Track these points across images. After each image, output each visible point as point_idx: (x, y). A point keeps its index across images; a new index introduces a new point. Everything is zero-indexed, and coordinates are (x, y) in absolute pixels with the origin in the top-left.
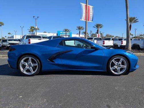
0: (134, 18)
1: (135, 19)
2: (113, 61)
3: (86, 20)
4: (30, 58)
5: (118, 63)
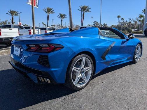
0: (51, 9)
2: (137, 49)
3: (32, 4)
4: (84, 59)
5: (138, 51)
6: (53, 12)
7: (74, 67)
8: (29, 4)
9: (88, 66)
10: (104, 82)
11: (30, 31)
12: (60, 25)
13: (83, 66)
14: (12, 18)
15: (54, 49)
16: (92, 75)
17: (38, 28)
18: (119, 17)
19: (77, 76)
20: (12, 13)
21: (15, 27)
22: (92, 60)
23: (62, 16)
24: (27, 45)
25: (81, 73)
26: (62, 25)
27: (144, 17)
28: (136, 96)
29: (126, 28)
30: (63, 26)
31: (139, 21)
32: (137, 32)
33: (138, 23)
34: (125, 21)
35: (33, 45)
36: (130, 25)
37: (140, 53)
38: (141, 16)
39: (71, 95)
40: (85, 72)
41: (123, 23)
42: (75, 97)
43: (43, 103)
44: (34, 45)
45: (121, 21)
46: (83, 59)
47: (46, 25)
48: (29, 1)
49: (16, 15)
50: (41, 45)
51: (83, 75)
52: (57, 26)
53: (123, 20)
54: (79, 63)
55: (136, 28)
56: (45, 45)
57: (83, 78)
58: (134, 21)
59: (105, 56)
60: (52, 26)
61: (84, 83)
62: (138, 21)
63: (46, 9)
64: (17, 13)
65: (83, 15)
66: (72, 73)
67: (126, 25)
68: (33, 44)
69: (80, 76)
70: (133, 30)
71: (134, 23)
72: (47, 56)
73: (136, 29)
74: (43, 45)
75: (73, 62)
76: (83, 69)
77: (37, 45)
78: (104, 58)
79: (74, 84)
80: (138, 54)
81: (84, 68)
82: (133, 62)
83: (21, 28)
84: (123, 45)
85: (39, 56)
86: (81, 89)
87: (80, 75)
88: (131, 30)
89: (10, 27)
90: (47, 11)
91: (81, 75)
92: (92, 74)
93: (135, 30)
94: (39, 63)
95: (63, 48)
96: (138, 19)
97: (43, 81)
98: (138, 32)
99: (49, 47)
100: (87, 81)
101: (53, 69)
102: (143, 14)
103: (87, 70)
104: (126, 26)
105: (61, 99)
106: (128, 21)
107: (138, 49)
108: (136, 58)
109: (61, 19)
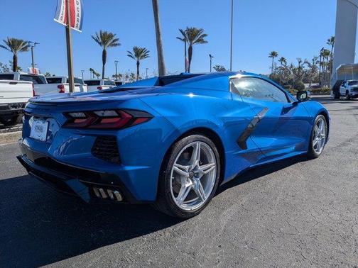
0: (111, 36)
1: (114, 38)
2: (316, 126)
3: (67, 23)
4: (198, 145)
5: (320, 130)
6: (115, 43)
7: (175, 164)
8: (59, 21)
9: (208, 163)
10: (245, 200)
11: (61, 87)
12: (133, 75)
13: (196, 162)
14: (15, 58)
15: (131, 122)
16: (217, 184)
17: (81, 80)
18: (274, 54)
19: (183, 186)
20: (14, 45)
21: (24, 78)
22: (216, 150)
23: (139, 53)
24: (66, 114)
25: (191, 177)
26: (138, 73)
27: (332, 56)
28: (316, 227)
29: (290, 82)
30: (140, 78)
31: (322, 64)
32: (315, 91)
33: (319, 69)
34: (288, 64)
35: (80, 114)
36: (300, 74)
37: (323, 135)
38: (325, 53)
39: (171, 228)
40: (201, 176)
41: (284, 69)
42: (180, 232)
43: (105, 248)
44: (83, 112)
45: (279, 65)
46: (195, 145)
47: (98, 75)
48: (61, 15)
49: (24, 49)
50: (100, 113)
51: (195, 182)
52: (127, 77)
53: (283, 63)
54: (186, 155)
55: (314, 82)
56: (108, 113)
57: (197, 191)
58: (309, 66)
59: (246, 140)
60: (113, 76)
61: (200, 200)
62: (318, 65)
63: (99, 36)
64: (27, 44)
65: (190, 49)
66: (172, 178)
67: (290, 73)
68: (81, 112)
69: (189, 184)
70: (307, 86)
71: (308, 68)
72: (115, 138)
73: (315, 84)
74: (103, 114)
75: (174, 152)
76: (196, 168)
77: (90, 114)
78: (242, 145)
79: (177, 203)
80: (319, 137)
81: (199, 168)
82: (309, 155)
83: (37, 80)
84: (285, 116)
85: (95, 138)
86: (193, 214)
87: (189, 182)
88: (304, 86)
89: (12, 79)
90: (100, 41)
91: (191, 183)
92: (218, 181)
93: (313, 85)
94: (95, 155)
95: (150, 118)
96: (319, 59)
97: (104, 196)
98: (319, 91)
99: (120, 116)
100: (206, 198)
101: (128, 168)
102: (329, 48)
103: (205, 172)
104: (292, 76)
105: (146, 238)
106: (296, 65)
107: (318, 124)
108: (315, 147)
109: (136, 59)
